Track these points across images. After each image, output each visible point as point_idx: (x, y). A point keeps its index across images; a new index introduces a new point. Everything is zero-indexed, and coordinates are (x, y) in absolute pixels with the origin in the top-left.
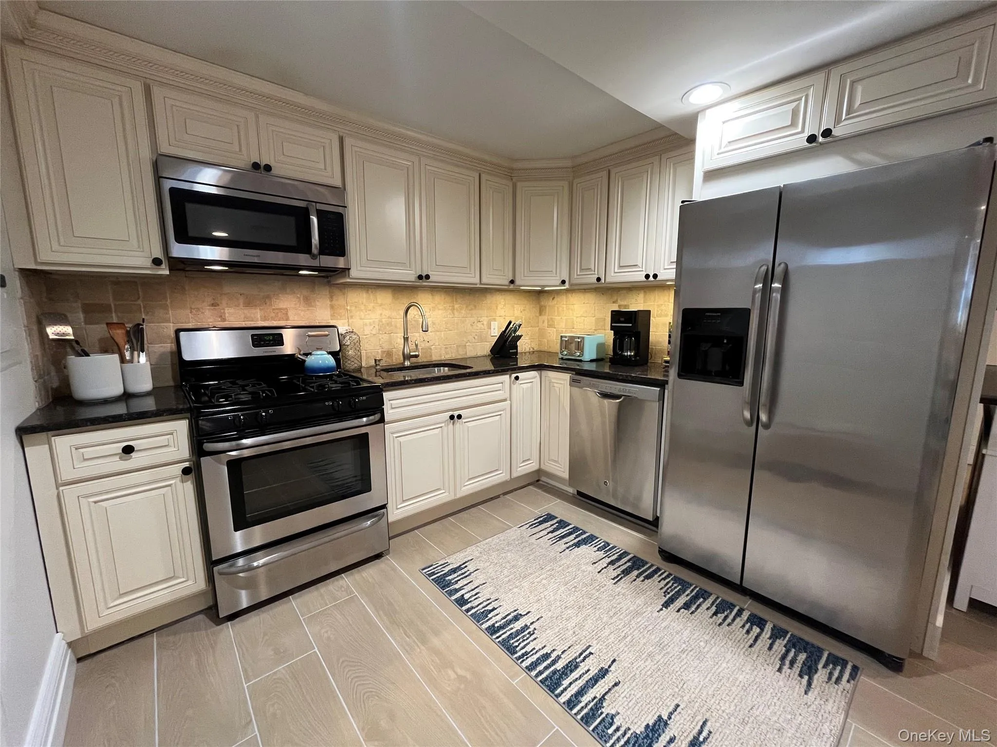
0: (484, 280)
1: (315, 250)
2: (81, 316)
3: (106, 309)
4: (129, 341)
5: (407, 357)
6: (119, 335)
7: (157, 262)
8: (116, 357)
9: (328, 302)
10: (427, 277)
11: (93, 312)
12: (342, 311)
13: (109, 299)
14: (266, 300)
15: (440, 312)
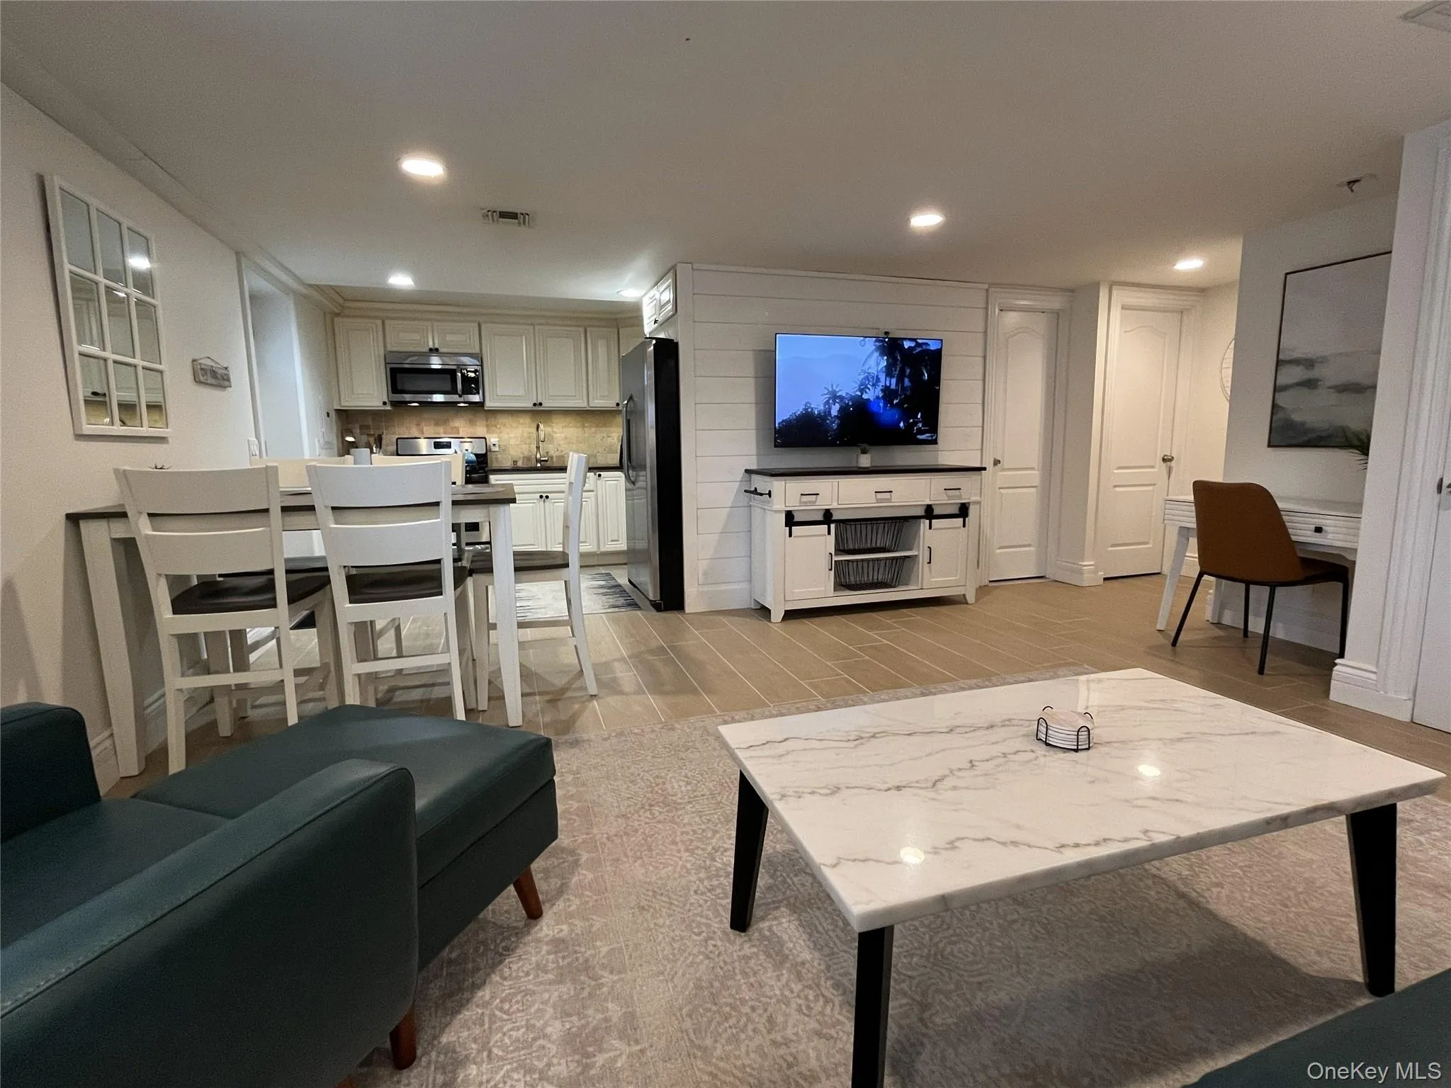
0: (591, 405)
1: (459, 392)
2: (358, 431)
3: (368, 427)
4: (375, 443)
5: (538, 461)
6: (372, 440)
7: (385, 403)
8: (368, 450)
9: (485, 423)
10: (541, 404)
11: (364, 428)
12: (493, 428)
13: (370, 422)
14: (446, 422)
15: (572, 429)
